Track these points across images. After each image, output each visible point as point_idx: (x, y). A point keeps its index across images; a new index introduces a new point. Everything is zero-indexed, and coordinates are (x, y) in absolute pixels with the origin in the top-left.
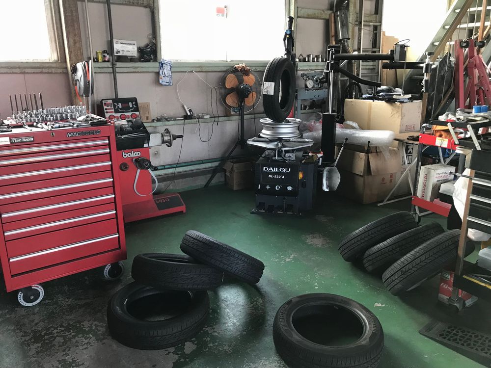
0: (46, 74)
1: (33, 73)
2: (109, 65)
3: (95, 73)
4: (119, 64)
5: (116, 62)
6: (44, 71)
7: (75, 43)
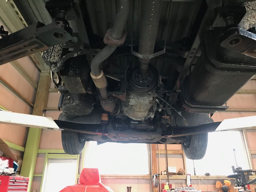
0: (145, 180)
1: (141, 179)
2: (166, 176)
3: (161, 179)
4: (170, 176)
5: (169, 175)
6: (144, 178)
7: (155, 168)
